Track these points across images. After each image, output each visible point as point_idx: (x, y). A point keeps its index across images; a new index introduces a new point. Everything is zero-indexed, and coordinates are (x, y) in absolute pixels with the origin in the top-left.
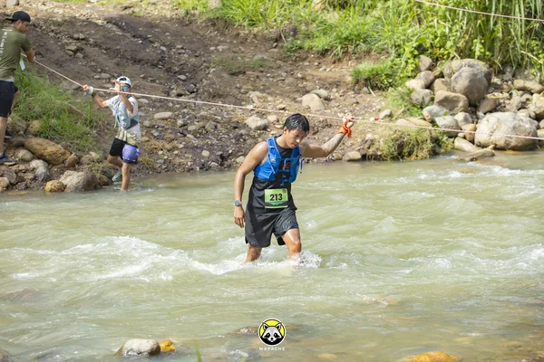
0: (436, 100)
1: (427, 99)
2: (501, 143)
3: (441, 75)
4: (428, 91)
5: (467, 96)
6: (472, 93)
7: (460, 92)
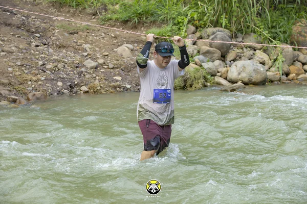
0: (201, 52)
1: (196, 52)
2: (246, 80)
3: (201, 38)
4: (195, 46)
5: (220, 50)
6: (223, 48)
7: (216, 48)
